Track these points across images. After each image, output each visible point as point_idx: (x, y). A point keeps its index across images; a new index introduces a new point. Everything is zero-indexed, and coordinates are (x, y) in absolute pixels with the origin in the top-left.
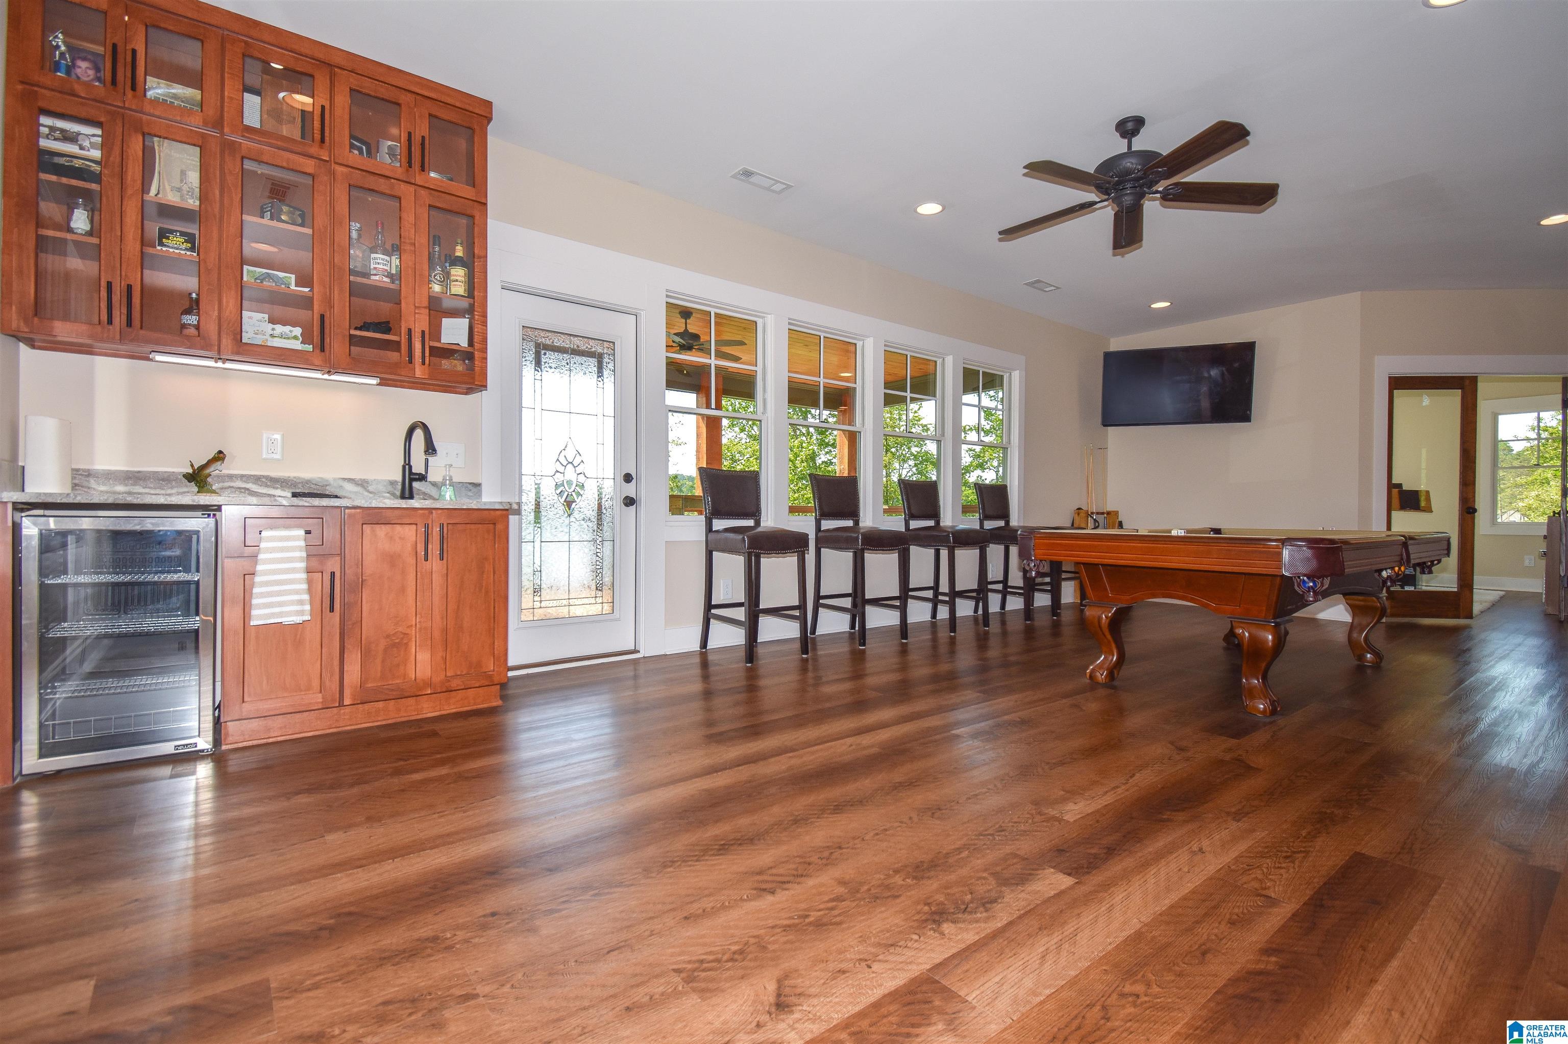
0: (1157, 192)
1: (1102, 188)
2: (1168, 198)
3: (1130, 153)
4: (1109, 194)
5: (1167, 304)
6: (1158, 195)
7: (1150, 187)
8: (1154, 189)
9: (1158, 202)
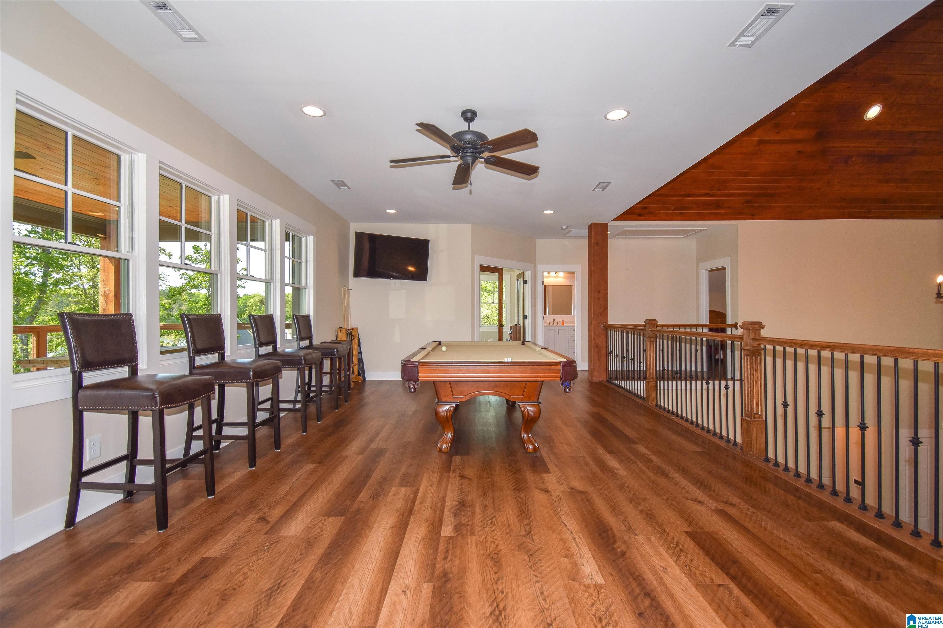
0: (483, 158)
1: (456, 149)
2: (488, 161)
3: (469, 132)
4: (458, 154)
5: (395, 211)
6: (483, 160)
7: (480, 153)
8: (482, 155)
9: (483, 165)
